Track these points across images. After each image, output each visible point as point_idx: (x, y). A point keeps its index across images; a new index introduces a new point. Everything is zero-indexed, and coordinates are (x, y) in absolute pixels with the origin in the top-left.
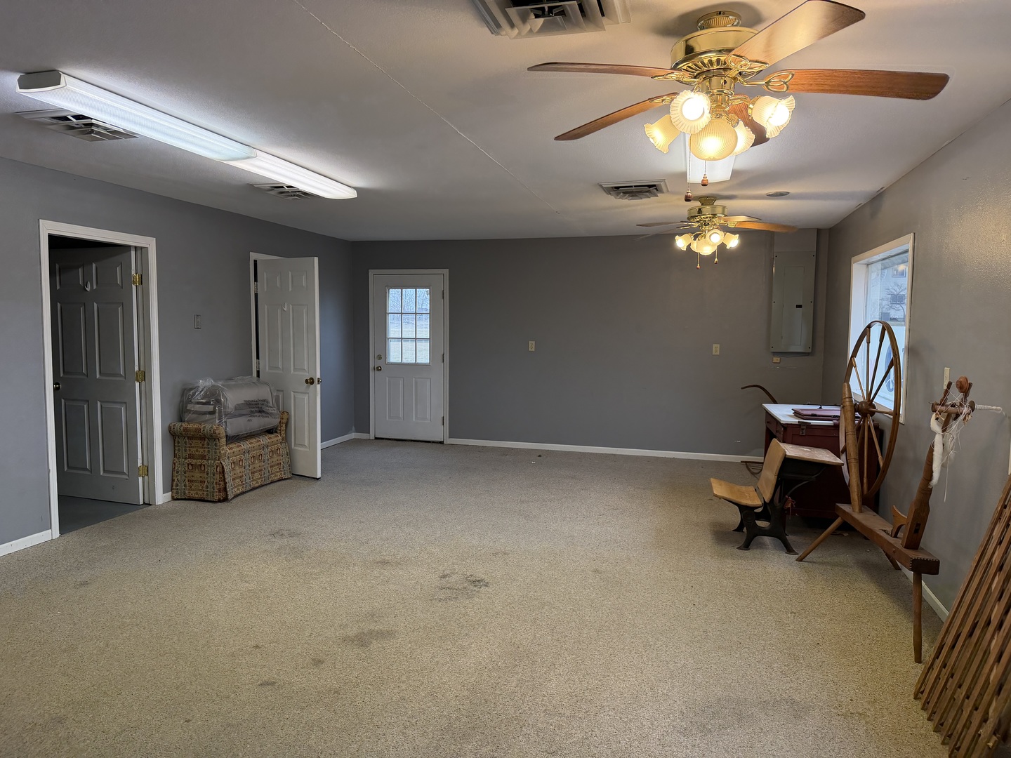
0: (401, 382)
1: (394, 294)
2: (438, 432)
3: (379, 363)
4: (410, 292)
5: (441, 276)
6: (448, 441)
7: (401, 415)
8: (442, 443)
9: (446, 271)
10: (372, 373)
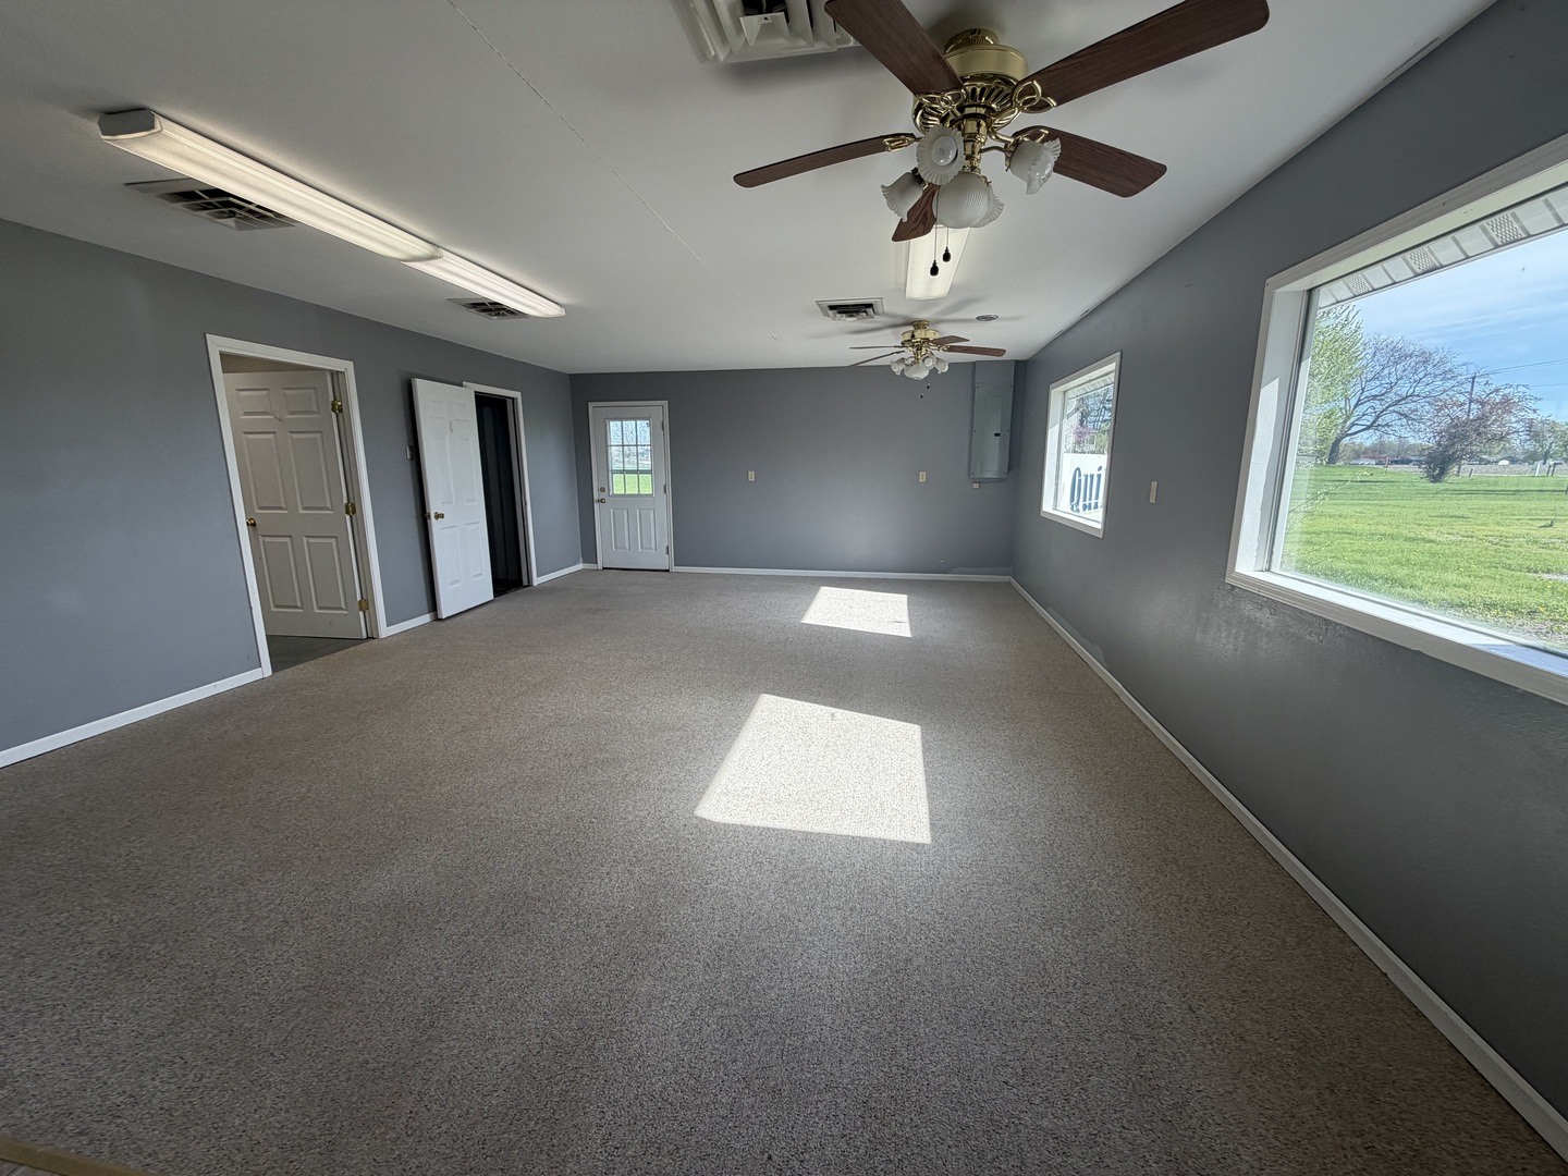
0: (625, 514)
1: (614, 426)
2: (664, 561)
3: (603, 495)
4: (629, 424)
5: (660, 408)
6: (675, 569)
7: (627, 546)
8: (668, 571)
9: (665, 403)
10: (596, 506)
